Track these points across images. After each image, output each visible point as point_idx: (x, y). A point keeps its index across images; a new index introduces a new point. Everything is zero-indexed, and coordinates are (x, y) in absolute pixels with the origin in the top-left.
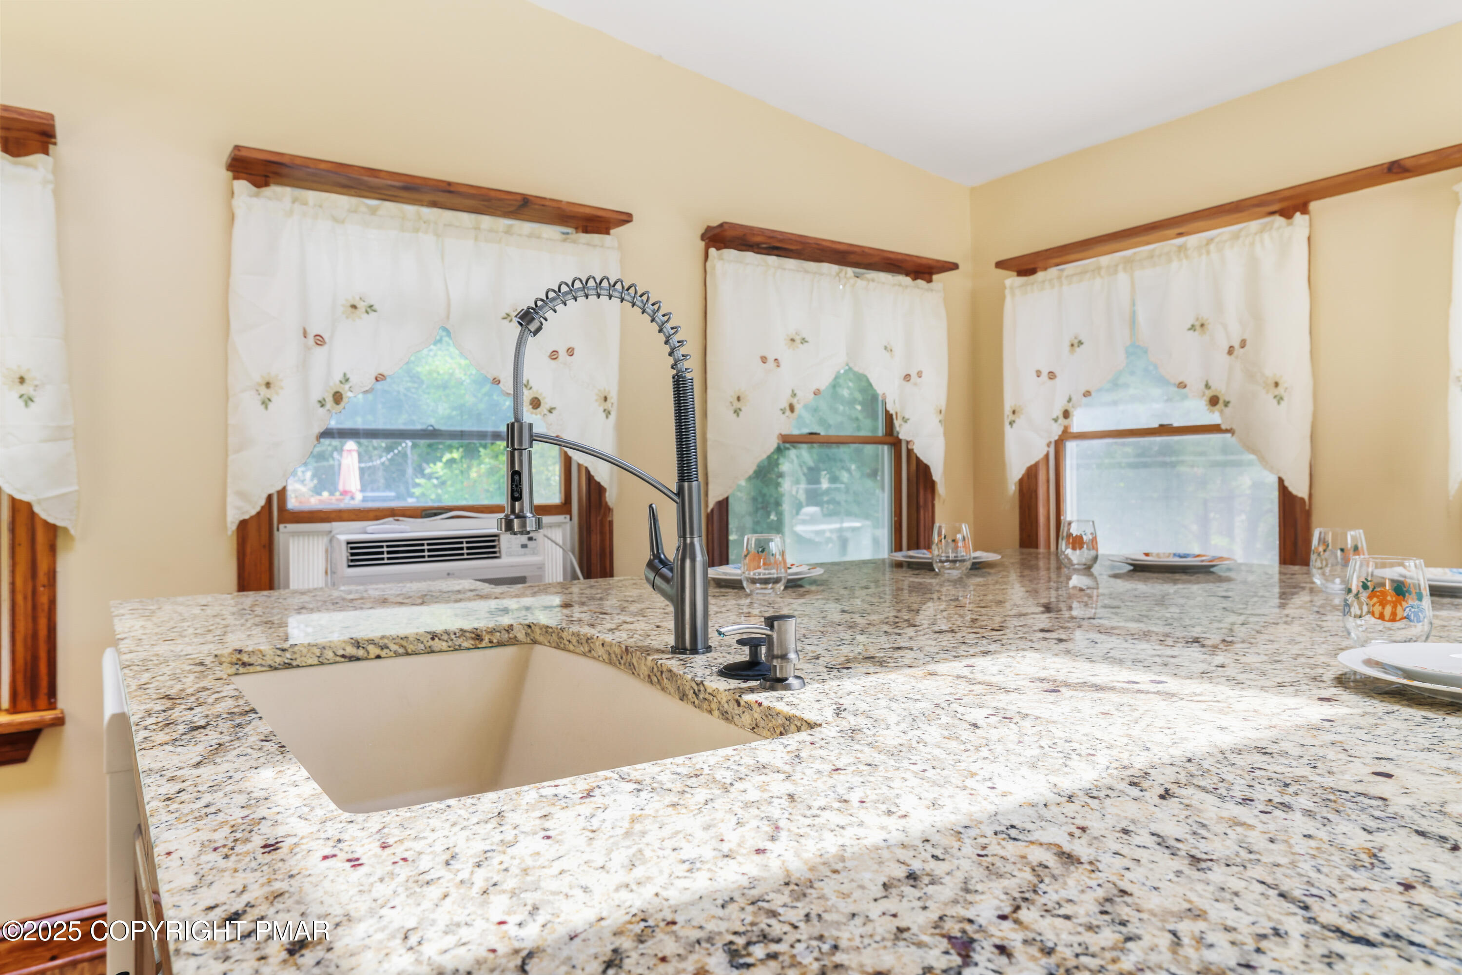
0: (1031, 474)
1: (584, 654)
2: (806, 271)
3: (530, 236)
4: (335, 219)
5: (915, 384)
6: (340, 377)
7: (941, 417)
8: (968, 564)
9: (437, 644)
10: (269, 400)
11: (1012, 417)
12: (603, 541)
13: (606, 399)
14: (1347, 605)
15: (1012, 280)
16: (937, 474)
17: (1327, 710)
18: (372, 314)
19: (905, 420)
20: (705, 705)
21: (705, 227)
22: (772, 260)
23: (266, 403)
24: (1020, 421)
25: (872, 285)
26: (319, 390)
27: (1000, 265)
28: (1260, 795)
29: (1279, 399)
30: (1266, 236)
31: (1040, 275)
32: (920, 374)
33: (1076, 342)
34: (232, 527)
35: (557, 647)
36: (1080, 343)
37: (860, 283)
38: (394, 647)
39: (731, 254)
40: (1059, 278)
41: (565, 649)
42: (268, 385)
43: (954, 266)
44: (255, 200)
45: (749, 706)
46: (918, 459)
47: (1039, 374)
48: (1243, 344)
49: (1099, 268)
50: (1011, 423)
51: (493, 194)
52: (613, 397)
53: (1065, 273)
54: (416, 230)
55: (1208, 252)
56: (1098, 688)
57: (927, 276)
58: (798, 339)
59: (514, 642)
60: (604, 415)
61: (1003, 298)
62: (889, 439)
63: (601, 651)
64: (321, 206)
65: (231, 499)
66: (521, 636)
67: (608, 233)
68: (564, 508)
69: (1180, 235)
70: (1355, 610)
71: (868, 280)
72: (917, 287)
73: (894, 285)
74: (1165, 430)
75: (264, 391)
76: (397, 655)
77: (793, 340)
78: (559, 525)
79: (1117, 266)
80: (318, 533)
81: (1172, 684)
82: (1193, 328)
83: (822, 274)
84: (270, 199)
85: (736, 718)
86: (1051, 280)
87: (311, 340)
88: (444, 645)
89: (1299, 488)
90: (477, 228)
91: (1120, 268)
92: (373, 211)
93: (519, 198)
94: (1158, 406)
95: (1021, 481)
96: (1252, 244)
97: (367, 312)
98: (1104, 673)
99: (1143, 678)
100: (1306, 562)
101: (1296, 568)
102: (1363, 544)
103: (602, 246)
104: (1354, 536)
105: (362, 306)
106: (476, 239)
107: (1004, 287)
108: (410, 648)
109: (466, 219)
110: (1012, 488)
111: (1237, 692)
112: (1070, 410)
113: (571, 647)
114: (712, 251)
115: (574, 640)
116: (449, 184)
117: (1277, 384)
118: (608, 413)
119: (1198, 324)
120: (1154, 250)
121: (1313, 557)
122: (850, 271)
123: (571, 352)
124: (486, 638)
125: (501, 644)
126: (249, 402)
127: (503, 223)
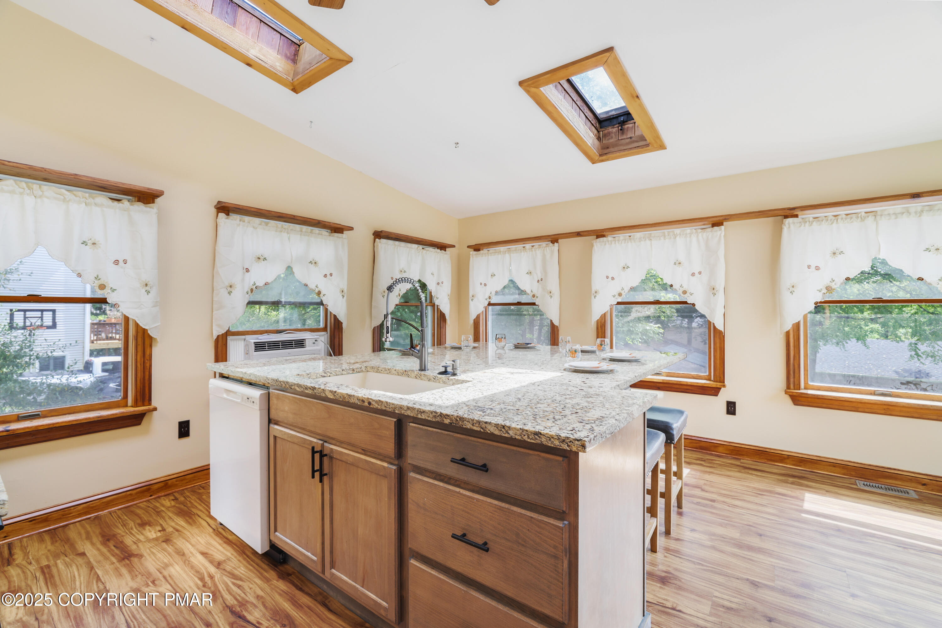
0: (478, 317)
1: (387, 373)
2: (408, 247)
3: (319, 234)
4: (254, 227)
5: (441, 286)
6: (253, 283)
7: (449, 297)
8: (472, 347)
9: (344, 372)
10: (231, 292)
11: (472, 298)
12: (339, 341)
13: (343, 291)
14: (566, 355)
15: (472, 253)
16: (447, 317)
17: (562, 374)
18: (265, 261)
19: (437, 298)
20: (438, 381)
21: (374, 230)
22: (397, 243)
23: (230, 293)
24: (475, 299)
25: (428, 252)
26: (247, 289)
27: (469, 247)
28: (552, 384)
29: (551, 297)
30: (547, 248)
31: (481, 252)
32: (442, 283)
33: (493, 275)
34: (215, 337)
35: (377, 372)
36: (494, 275)
37: (424, 251)
38: (333, 373)
39: (383, 241)
40: (488, 253)
41: (380, 372)
42: (231, 286)
43: (454, 246)
44: (227, 220)
45: (452, 380)
46: (441, 311)
47: (481, 284)
48: (542, 280)
49: (500, 252)
50: (472, 300)
51: (308, 220)
52: (345, 290)
53: (490, 252)
54: (281, 231)
55: (532, 251)
56: (521, 373)
57: (444, 249)
58: (403, 271)
59: (362, 371)
60: (342, 297)
61: (470, 258)
62: (431, 304)
63: (394, 372)
64: (249, 223)
65: (214, 327)
66: (364, 370)
67: (343, 233)
68: (325, 329)
69: (524, 244)
70: (567, 356)
71: (427, 250)
72: (442, 253)
73: (435, 252)
74: (519, 304)
75: (229, 289)
76: (334, 375)
77: (401, 271)
78: (323, 335)
79: (506, 252)
80: (240, 339)
81: (534, 372)
82: (527, 273)
83: (412, 248)
84: (232, 220)
85: (448, 383)
86: (485, 254)
87: (245, 270)
88: (345, 373)
89: (556, 323)
90: (301, 231)
91: (507, 252)
92: (267, 224)
93: (317, 221)
94: (517, 296)
95: (474, 320)
96: (544, 250)
97: (264, 260)
98: (520, 371)
99: (529, 371)
100: (558, 345)
101: (555, 347)
102: (570, 340)
103: (342, 238)
104: (569, 338)
105: (262, 258)
106: (301, 235)
107: (470, 255)
108: (337, 373)
109: (298, 227)
110: (472, 322)
111: (546, 372)
112: (491, 296)
113: (382, 372)
114: (377, 240)
115: (383, 370)
116: (294, 216)
117: (550, 292)
118: (343, 296)
119: (529, 272)
120: (516, 248)
121: (560, 344)
122: (421, 247)
123: (331, 275)
124: (355, 370)
125: (359, 372)
126: (224, 292)
127: (310, 228)
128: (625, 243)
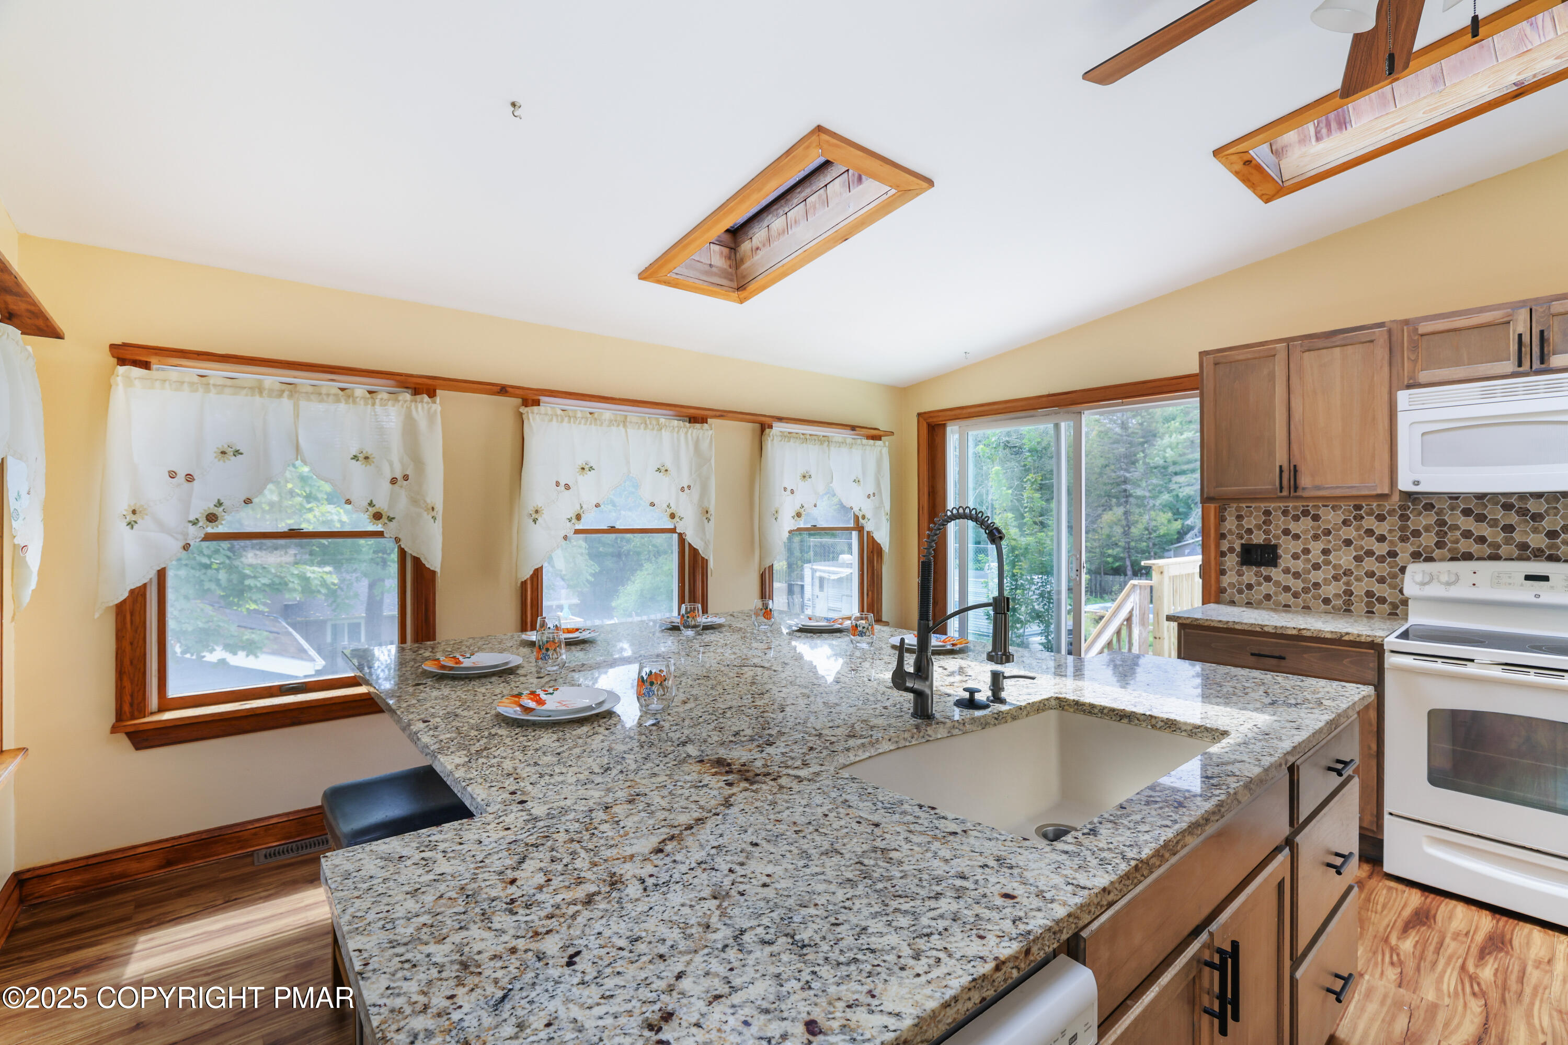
29: (435, 519)
48: (406, 477)
79: (281, 391)
82: (355, 458)
91: (286, 394)
117: (433, 509)
119: (361, 456)
128: (585, 424)
